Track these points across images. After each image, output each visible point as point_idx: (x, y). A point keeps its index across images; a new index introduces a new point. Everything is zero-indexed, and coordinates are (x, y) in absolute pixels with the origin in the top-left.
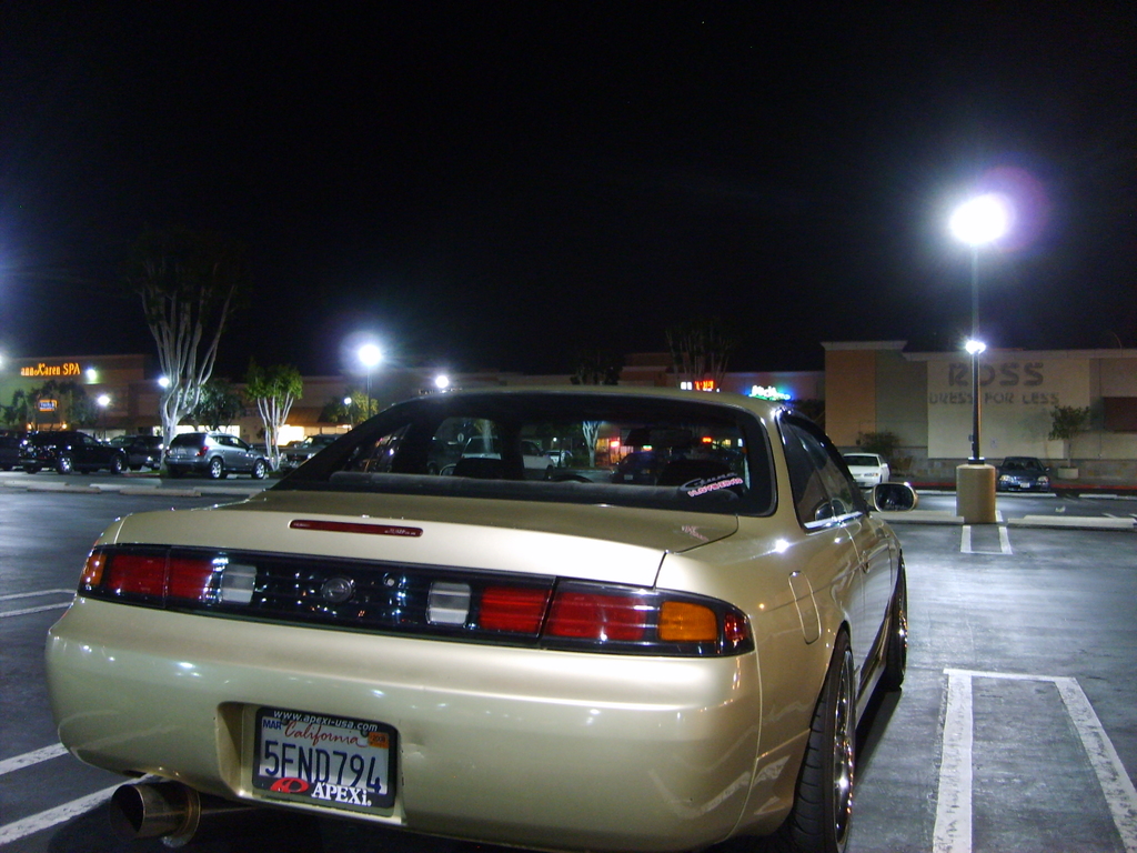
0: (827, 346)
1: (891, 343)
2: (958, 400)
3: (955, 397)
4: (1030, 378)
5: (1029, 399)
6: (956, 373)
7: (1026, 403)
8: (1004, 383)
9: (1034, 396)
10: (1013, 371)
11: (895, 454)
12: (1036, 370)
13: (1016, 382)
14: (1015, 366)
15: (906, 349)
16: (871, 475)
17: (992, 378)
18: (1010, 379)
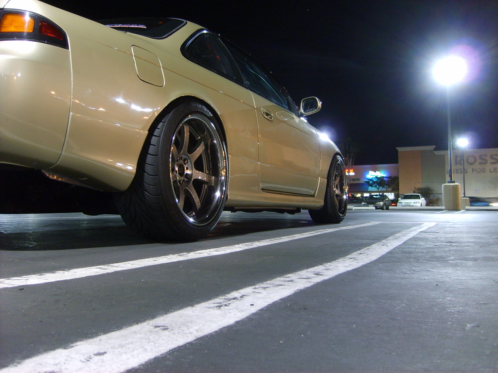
0: (399, 149)
1: (428, 147)
2: (460, 172)
3: (458, 171)
4: (493, 161)
5: (492, 170)
6: (458, 159)
7: (491, 172)
8: (480, 163)
9: (495, 169)
10: (485, 158)
11: (431, 197)
12: (495, 157)
13: (486, 162)
14: (486, 155)
15: (435, 149)
16: (416, 203)
17: (475, 161)
18: (484, 161)
